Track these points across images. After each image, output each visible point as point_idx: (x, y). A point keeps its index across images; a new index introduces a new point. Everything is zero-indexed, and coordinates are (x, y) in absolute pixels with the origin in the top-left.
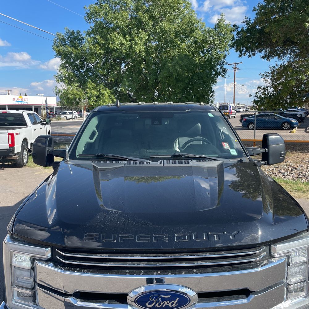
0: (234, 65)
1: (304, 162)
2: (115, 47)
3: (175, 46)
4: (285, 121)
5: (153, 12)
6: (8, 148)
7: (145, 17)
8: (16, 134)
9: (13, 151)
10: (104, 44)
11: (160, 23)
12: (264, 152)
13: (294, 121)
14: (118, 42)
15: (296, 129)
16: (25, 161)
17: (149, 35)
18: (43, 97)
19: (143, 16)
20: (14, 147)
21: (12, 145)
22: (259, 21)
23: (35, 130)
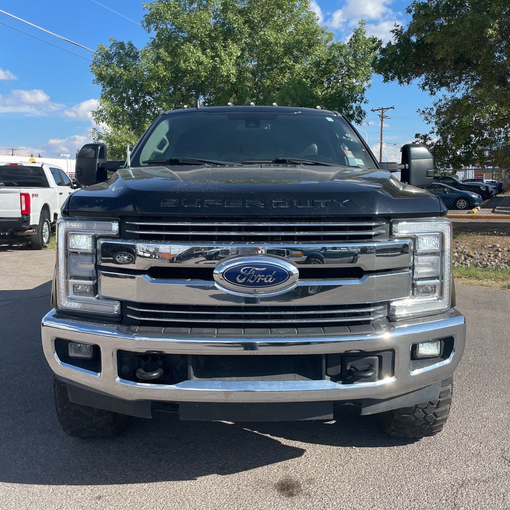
0: (381, 111)
1: (486, 247)
2: (188, 66)
3: (284, 68)
4: (460, 195)
5: (250, 13)
6: (21, 216)
7: (237, 21)
8: (33, 195)
9: (28, 221)
10: (172, 63)
11: (261, 31)
12: (404, 168)
13: (475, 196)
14: (194, 60)
15: (478, 209)
16: (45, 240)
17: (243, 50)
18: (69, 161)
19: (234, 19)
20: (29, 215)
21: (26, 213)
22: (415, 28)
23: (61, 194)
